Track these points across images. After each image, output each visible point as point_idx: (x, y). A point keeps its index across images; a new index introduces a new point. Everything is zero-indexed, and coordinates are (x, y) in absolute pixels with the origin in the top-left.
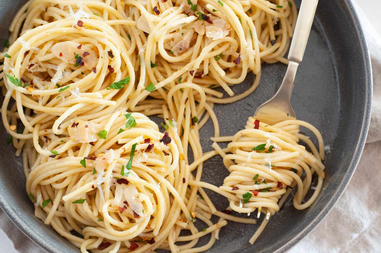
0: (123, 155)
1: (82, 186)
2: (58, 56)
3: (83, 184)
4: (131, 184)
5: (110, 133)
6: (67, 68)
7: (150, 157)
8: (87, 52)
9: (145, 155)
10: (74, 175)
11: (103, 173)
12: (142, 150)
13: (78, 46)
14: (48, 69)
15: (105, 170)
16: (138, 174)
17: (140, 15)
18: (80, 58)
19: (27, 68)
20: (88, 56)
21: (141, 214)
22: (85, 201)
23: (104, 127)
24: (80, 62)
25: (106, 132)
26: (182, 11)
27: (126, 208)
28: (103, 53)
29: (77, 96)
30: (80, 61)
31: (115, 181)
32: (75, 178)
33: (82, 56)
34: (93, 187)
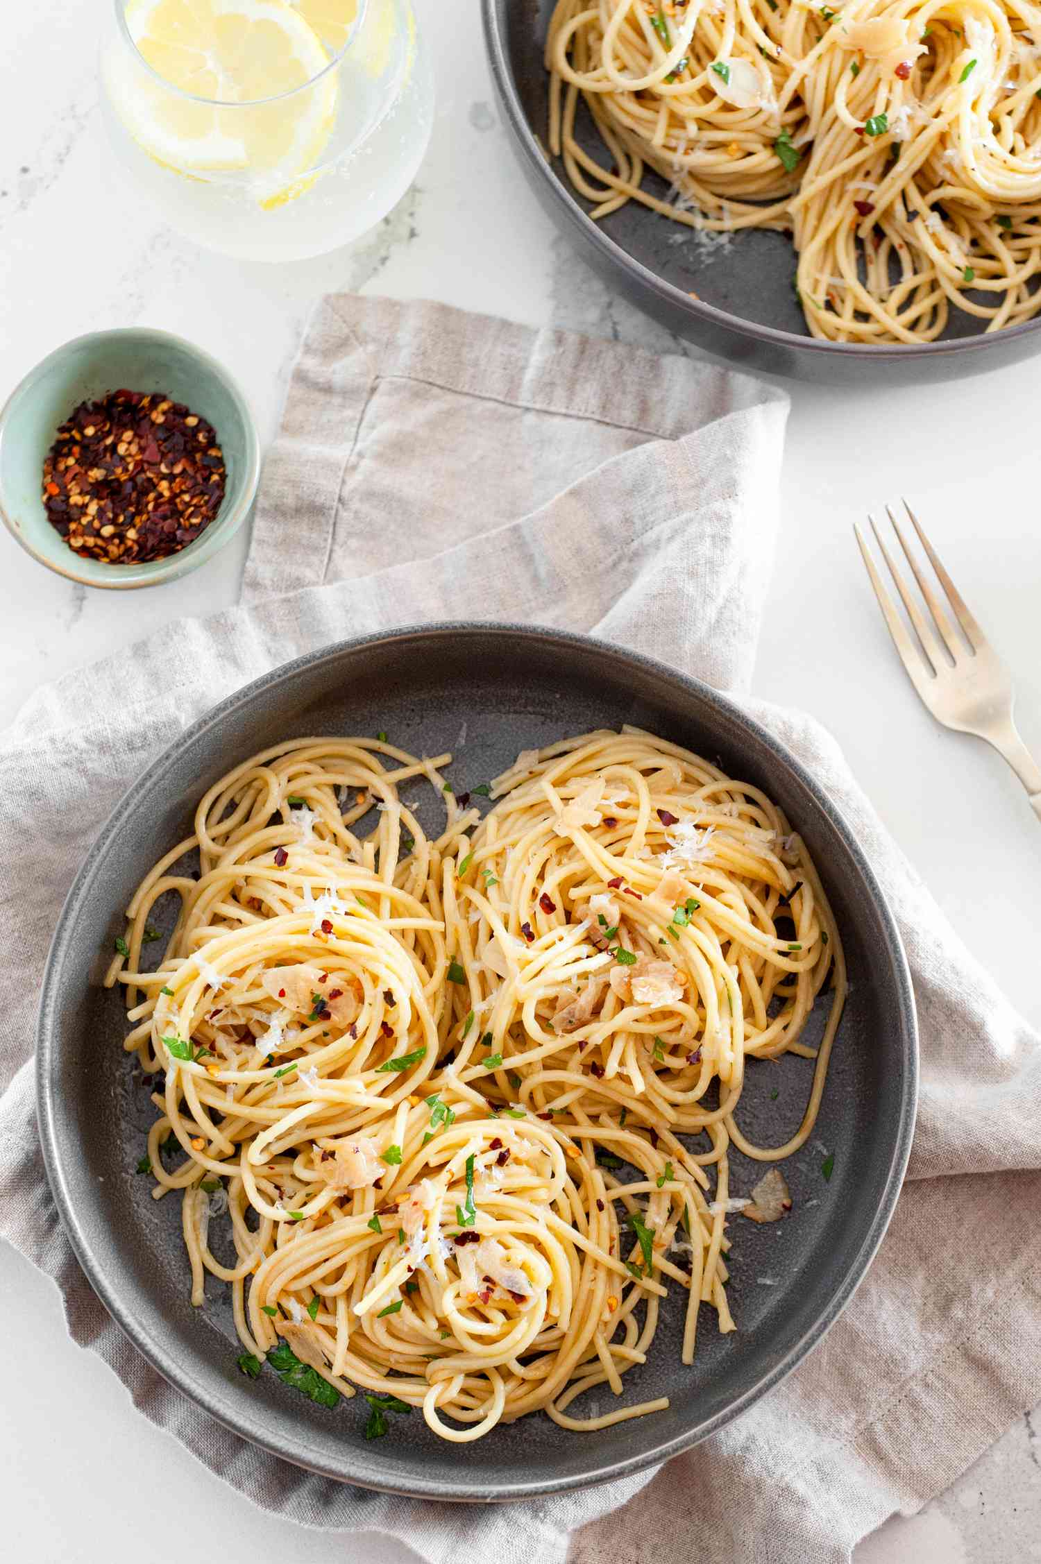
0: (452, 1185)
1: (386, 1275)
2: (276, 997)
3: (387, 1271)
4: (484, 1237)
5: (406, 1146)
6: (291, 1022)
7: (507, 1176)
8: (338, 991)
9: (497, 1172)
10: (359, 1255)
11: (422, 1233)
12: (488, 1167)
13: (321, 975)
14: (249, 1019)
15: (425, 1227)
16: (491, 1214)
17: (492, 936)
18: (323, 1003)
19: (207, 1017)
20: (339, 999)
21: (526, 1291)
22: (403, 1304)
23: (389, 1138)
24: (321, 1011)
25: (399, 1148)
26: (585, 935)
27: (492, 1290)
28: (373, 995)
29: (311, 1086)
30: (323, 1007)
31: (450, 1243)
32: (364, 1263)
33: (326, 999)
34: (410, 1269)
